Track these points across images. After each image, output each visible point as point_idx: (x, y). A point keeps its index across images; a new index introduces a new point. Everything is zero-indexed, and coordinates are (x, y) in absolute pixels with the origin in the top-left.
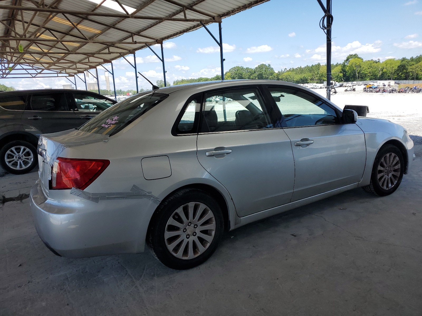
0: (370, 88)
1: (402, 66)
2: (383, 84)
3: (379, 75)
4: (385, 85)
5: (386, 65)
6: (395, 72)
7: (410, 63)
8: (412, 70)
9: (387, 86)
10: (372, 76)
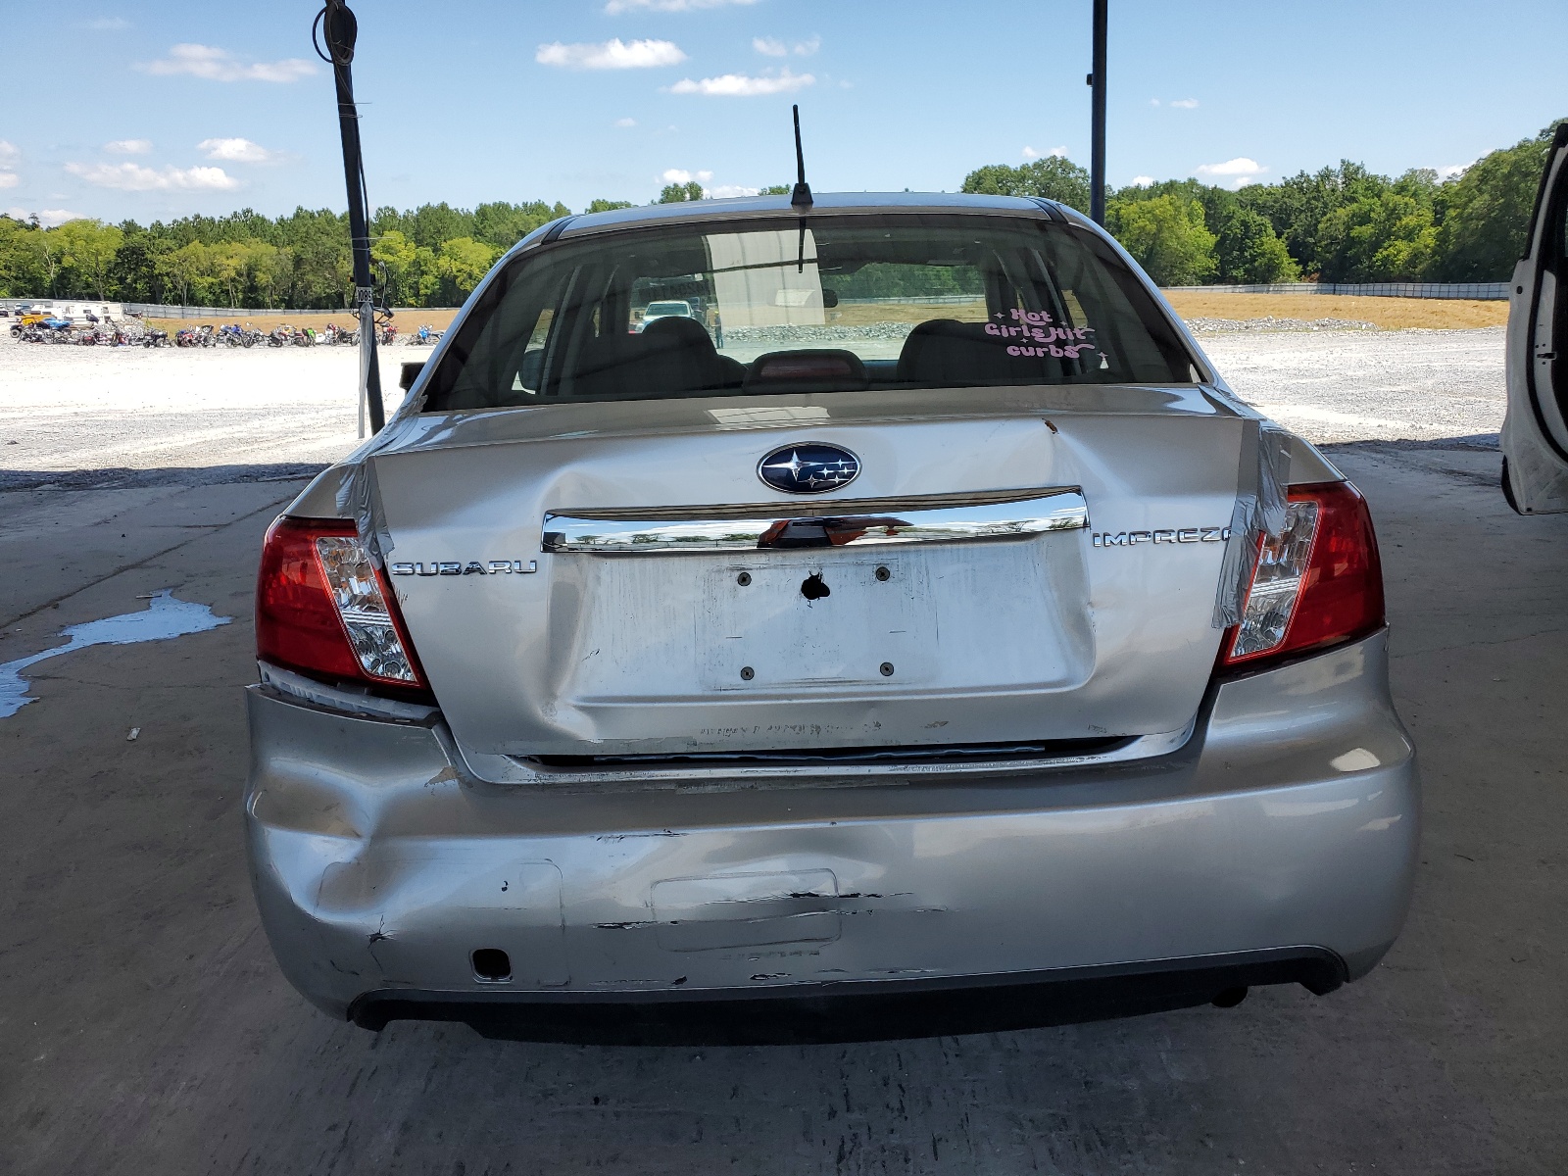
0: (42, 326)
1: (133, 253)
2: (85, 311)
3: (48, 280)
4: (94, 319)
5: (72, 243)
6: (110, 271)
7: (157, 242)
8: (169, 270)
9: (102, 322)
10: (16, 278)
